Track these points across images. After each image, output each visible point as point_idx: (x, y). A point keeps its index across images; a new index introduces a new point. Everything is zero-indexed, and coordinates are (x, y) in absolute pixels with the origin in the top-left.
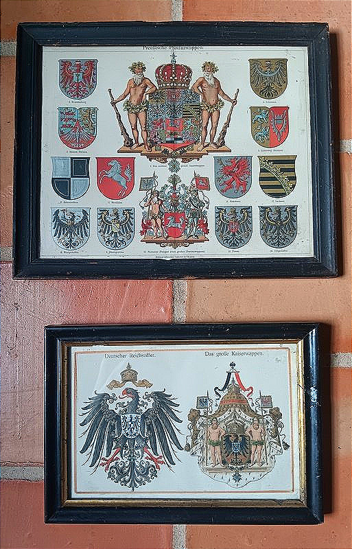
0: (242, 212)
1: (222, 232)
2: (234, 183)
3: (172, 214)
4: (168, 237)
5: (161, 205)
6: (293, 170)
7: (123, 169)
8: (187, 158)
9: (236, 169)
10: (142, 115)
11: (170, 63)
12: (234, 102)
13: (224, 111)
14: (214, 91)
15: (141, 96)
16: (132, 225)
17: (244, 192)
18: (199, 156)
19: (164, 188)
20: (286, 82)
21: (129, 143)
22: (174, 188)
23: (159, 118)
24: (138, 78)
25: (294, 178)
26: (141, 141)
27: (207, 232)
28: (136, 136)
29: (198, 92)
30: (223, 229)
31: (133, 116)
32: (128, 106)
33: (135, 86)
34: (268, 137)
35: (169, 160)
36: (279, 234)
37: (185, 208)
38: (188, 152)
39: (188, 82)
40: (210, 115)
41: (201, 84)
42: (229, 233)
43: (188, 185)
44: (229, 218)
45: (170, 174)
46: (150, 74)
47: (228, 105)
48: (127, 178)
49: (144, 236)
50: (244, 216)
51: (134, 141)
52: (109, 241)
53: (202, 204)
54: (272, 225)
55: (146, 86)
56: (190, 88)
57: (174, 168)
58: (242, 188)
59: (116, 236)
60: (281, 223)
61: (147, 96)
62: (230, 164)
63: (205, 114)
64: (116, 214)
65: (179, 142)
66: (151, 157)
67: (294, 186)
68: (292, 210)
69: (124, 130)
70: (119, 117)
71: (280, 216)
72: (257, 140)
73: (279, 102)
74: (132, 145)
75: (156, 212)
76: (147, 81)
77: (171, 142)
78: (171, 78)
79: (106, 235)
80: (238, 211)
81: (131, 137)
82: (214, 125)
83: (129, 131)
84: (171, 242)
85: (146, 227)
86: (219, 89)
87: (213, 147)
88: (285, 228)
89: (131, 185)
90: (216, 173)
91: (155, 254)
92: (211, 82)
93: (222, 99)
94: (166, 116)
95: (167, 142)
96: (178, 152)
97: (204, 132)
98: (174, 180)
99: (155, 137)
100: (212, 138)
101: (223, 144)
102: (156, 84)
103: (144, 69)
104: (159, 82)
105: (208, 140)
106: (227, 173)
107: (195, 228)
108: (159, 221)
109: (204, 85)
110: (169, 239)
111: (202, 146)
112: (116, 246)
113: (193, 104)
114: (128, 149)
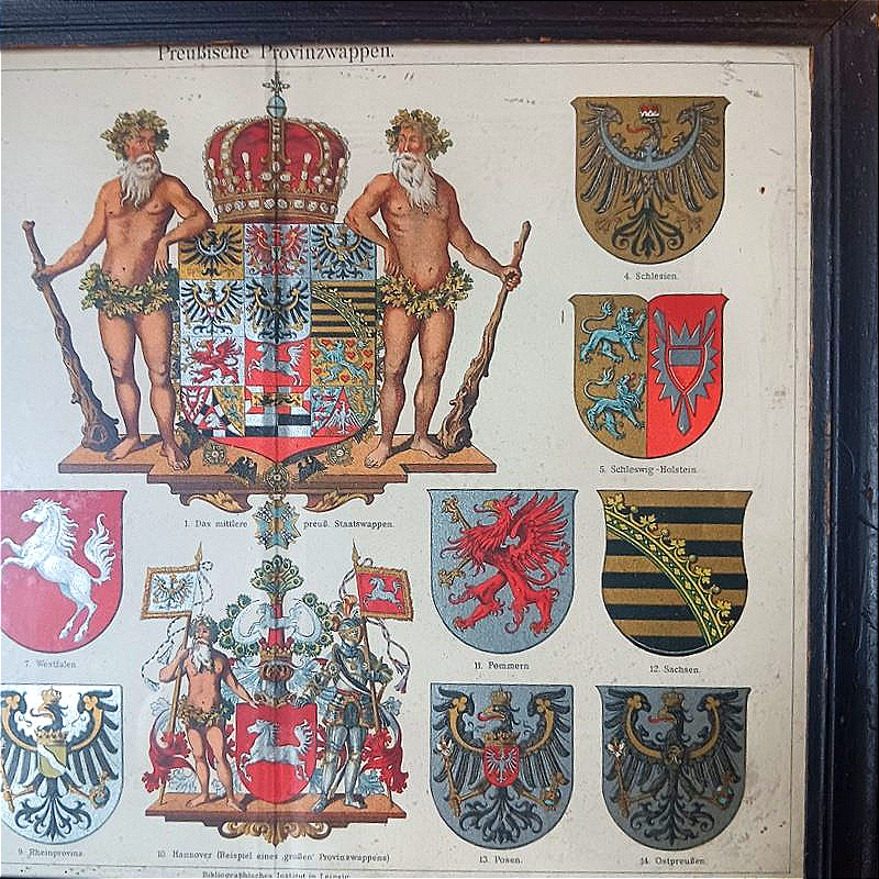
0: (533, 708)
1: (458, 785)
2: (506, 595)
3: (265, 713)
4: (248, 799)
5: (222, 676)
6: (735, 549)
7: (81, 535)
8: (327, 493)
9: (512, 541)
10: (153, 324)
11: (262, 114)
12: (512, 277)
13: (472, 313)
14: (432, 230)
15: (150, 249)
16: (113, 750)
17: (544, 627)
18: (370, 487)
19: (234, 610)
20: (716, 194)
21: (102, 434)
22: (277, 609)
23: (220, 338)
24: (136, 177)
25: (739, 582)
26: (148, 426)
27: (399, 782)
28: (130, 407)
29: (370, 234)
30: (462, 771)
31: (118, 330)
32: (101, 291)
33: (128, 207)
34: (642, 417)
35: (257, 501)
36: (673, 797)
37: (318, 685)
38: (333, 470)
39: (334, 191)
40: (417, 328)
41: (382, 203)
42: (482, 789)
43: (329, 598)
44: (481, 728)
45: (260, 555)
46: (185, 161)
47: (486, 286)
48: (94, 571)
49: (157, 793)
50: (542, 726)
51: (121, 429)
52: (27, 810)
53: (379, 673)
54: (649, 763)
55: (168, 211)
56: (339, 219)
57: (276, 531)
58: (534, 614)
59: (53, 793)
60: (685, 756)
61: (174, 248)
62: (490, 520)
63: (397, 323)
64: (55, 709)
65: (296, 431)
66: (186, 489)
67: (736, 613)
68: (728, 705)
69: (83, 384)
70: (64, 330)
71: (679, 729)
72: (595, 428)
73: (687, 274)
74: (115, 440)
75: (205, 702)
76: (174, 188)
77: (267, 432)
78: (266, 176)
79: (16, 788)
80: (520, 703)
81: (111, 409)
82: (432, 366)
83: (104, 388)
84: (259, 818)
85: (165, 760)
86: (452, 224)
87: (424, 451)
88: (700, 774)
89: (108, 595)
90: (437, 555)
91: (200, 861)
92: (422, 193)
93: (463, 264)
94: (245, 329)
95: (251, 431)
96: (293, 469)
97: (391, 398)
98: (276, 578)
99: (205, 410)
100: (423, 418)
101: (465, 438)
102: (209, 205)
103: (160, 138)
104: (218, 192)
105: (406, 425)
106: (480, 555)
107: (351, 768)
108: (215, 737)
109: (394, 206)
110: (253, 807)
111: (384, 448)
112: (53, 830)
113: (350, 281)
114: (99, 458)
